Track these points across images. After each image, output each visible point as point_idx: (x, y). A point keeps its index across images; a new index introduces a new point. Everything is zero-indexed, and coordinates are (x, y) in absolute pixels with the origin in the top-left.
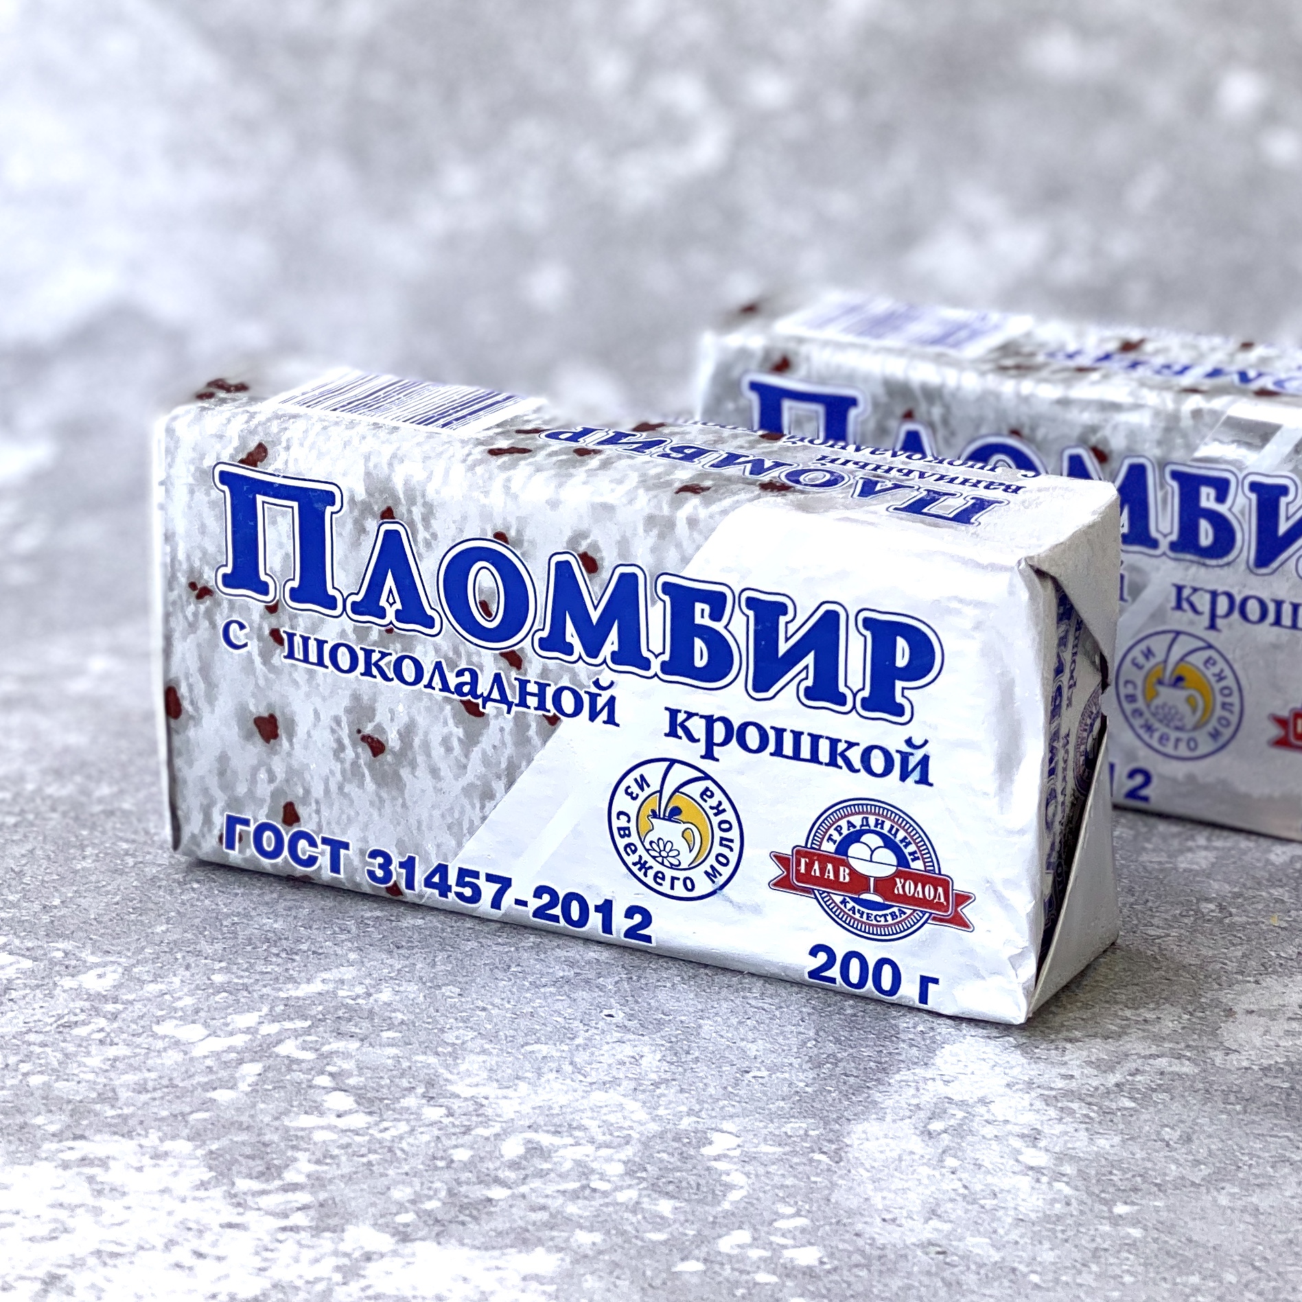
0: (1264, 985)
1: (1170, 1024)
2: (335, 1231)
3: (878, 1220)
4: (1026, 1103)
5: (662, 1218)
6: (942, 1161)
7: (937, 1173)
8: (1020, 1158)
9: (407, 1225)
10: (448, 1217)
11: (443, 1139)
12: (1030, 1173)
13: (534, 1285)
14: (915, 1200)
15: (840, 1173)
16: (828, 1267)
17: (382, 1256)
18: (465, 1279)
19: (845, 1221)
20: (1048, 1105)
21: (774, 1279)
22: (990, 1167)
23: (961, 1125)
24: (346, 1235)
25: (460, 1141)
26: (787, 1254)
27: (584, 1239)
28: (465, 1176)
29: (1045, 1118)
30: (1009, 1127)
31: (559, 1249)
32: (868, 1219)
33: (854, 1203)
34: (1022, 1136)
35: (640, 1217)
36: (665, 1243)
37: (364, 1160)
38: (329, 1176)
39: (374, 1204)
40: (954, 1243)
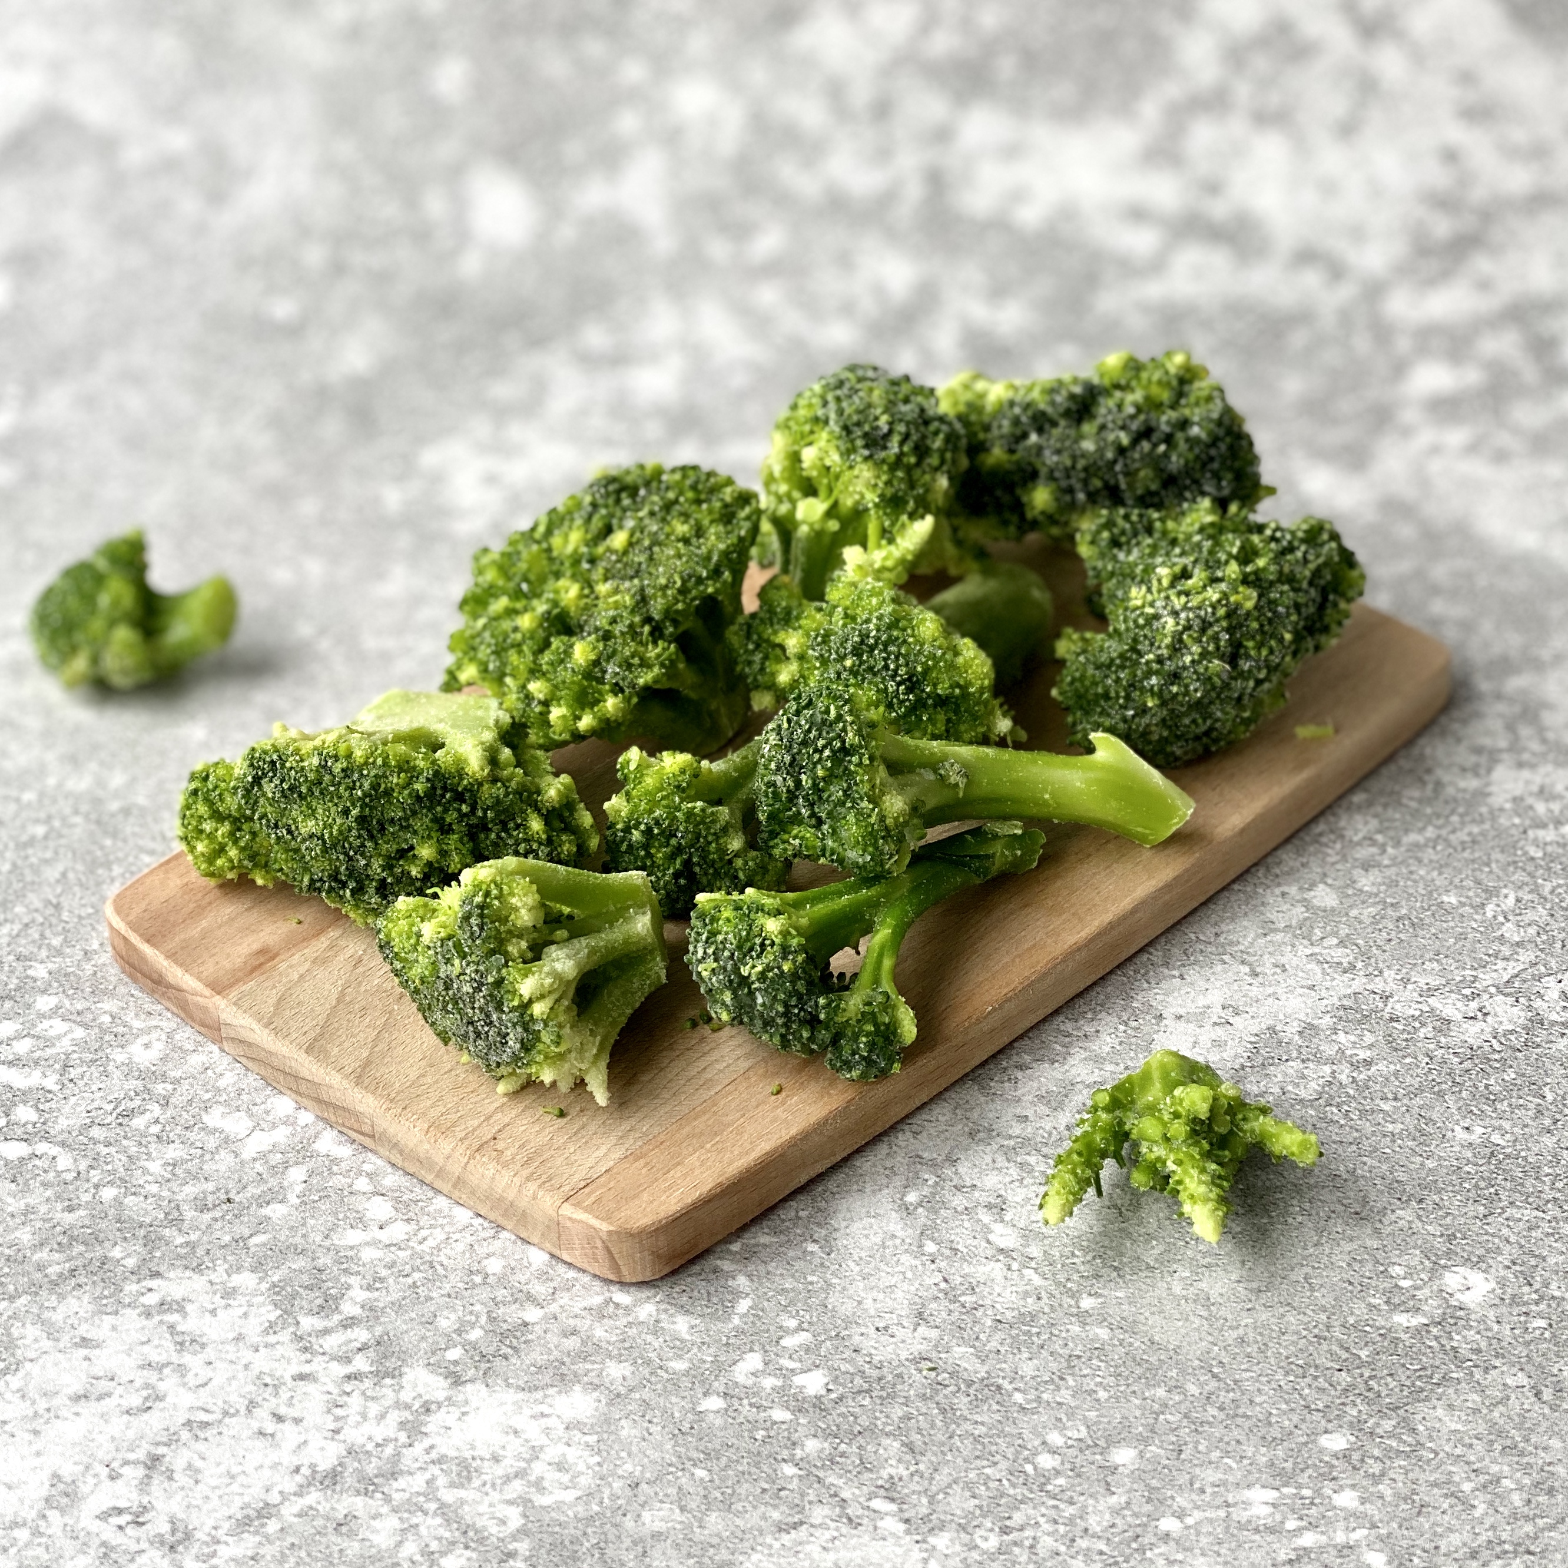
0: (1188, 979)
1: (1108, 1039)
2: (393, 1377)
3: (873, 1329)
4: (988, 1159)
5: (682, 1341)
6: (921, 1246)
7: (917, 1262)
8: (991, 1237)
9: (456, 1363)
10: (491, 1350)
11: (476, 1247)
12: (1001, 1257)
13: (577, 1435)
14: (901, 1301)
15: (833, 1268)
16: (833, 1396)
17: (439, 1405)
18: (516, 1432)
19: (844, 1333)
20: (1009, 1161)
21: (787, 1416)
22: (965, 1251)
23: (934, 1194)
24: (404, 1380)
25: (491, 1249)
26: (798, 1380)
27: (616, 1371)
28: (501, 1293)
29: (1008, 1179)
30: (977, 1194)
31: (596, 1387)
32: (863, 1330)
33: (847, 1308)
34: (989, 1207)
35: (661, 1340)
36: (687, 1373)
37: (410, 1280)
38: (381, 1305)
39: (423, 1338)
40: (942, 1356)
